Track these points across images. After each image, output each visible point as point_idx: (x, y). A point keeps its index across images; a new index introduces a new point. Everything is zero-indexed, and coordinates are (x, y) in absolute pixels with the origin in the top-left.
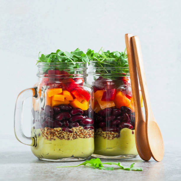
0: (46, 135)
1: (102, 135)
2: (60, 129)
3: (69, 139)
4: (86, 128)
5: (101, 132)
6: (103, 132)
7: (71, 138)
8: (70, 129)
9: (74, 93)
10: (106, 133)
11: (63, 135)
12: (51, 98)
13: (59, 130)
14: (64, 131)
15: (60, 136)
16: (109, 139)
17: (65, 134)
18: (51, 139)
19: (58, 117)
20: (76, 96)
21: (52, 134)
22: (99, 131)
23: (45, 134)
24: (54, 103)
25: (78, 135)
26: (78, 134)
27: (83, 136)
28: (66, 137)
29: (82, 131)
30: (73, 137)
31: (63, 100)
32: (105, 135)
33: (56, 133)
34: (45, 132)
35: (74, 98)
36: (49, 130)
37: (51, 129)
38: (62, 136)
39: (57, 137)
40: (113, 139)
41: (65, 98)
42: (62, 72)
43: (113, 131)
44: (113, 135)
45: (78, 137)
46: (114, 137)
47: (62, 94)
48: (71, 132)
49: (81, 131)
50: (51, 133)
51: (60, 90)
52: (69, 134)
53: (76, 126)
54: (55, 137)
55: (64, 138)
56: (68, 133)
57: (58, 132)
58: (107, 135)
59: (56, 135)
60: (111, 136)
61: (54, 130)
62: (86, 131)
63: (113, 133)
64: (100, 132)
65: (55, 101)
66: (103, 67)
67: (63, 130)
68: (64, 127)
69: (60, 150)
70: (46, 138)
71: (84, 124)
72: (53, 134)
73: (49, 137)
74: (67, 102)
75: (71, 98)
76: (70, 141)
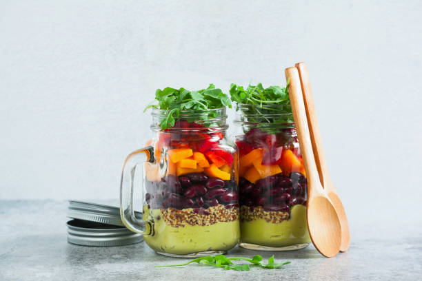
0: (170, 219)
1: (264, 217)
2: (191, 209)
3: (204, 224)
4: (228, 207)
5: (262, 212)
6: (265, 213)
7: (207, 222)
8: (206, 210)
9: (210, 156)
10: (270, 214)
11: (195, 218)
12: (176, 165)
13: (189, 212)
14: (197, 213)
15: (191, 220)
16: (274, 222)
17: (198, 218)
18: (177, 226)
19: (188, 193)
20: (213, 160)
21: (179, 219)
22: (258, 211)
23: (168, 217)
24: (181, 172)
25: (218, 218)
26: (218, 216)
27: (224, 219)
28: (199, 222)
29: (224, 211)
30: (211, 221)
31: (195, 167)
32: (268, 217)
33: (186, 216)
34: (169, 214)
35: (211, 163)
36: (174, 213)
37: (176, 212)
38: (194, 220)
39: (187, 222)
40: (280, 222)
41: (198, 164)
42: (193, 125)
43: (281, 210)
44: (281, 216)
45: (217, 220)
46: (282, 220)
47: (192, 157)
48: (207, 214)
49: (221, 211)
50: (178, 216)
51: (190, 152)
52: (204, 218)
53: (214, 204)
54: (184, 223)
55: (197, 223)
56: (203, 216)
57: (188, 214)
58: (271, 217)
59: (185, 219)
60: (278, 218)
61: (182, 212)
62: (230, 211)
63: (280, 213)
64: (259, 213)
65: (183, 168)
66: (261, 114)
67: (196, 211)
68: (197, 207)
69: (191, 241)
70: (169, 223)
71: (225, 201)
72: (181, 218)
73: (175, 223)
74: (200, 170)
75: (206, 164)
76: (205, 226)
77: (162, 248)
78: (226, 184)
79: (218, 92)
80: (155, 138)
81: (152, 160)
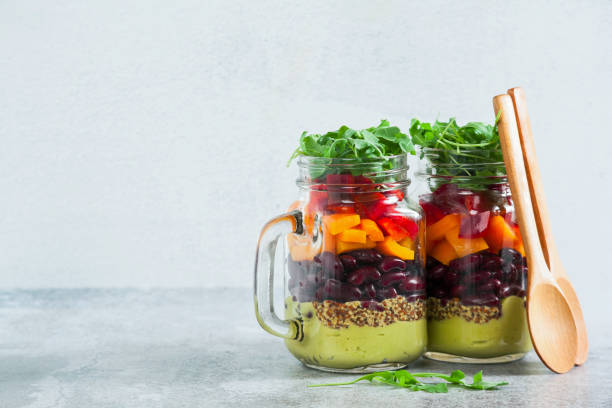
0: (328, 317)
1: (462, 314)
2: (358, 303)
3: (376, 325)
4: (411, 300)
5: (460, 307)
6: (464, 308)
7: (381, 322)
8: (379, 304)
9: (386, 225)
10: (472, 310)
11: (364, 316)
12: (335, 238)
13: (355, 307)
14: (367, 307)
15: (358, 319)
16: (477, 322)
17: (368, 315)
18: (338, 326)
19: (353, 278)
20: (390, 231)
21: (341, 317)
22: (453, 305)
23: (325, 314)
24: (343, 248)
25: (396, 316)
26: (396, 312)
27: (406, 317)
28: (370, 321)
29: (404, 306)
30: (386, 320)
31: (364, 241)
32: (469, 314)
33: (350, 313)
34: (326, 310)
35: (386, 234)
36: (334, 308)
37: (337, 306)
38: (362, 319)
39: (352, 320)
40: (487, 321)
41: (367, 236)
42: (360, 180)
43: (487, 305)
44: (488, 313)
45: (395, 319)
46: (489, 318)
47: (359, 227)
48: (381, 309)
49: (401, 305)
50: (338, 313)
51: (356, 219)
52: (377, 314)
53: (390, 295)
54: (348, 322)
55: (367, 323)
56: (376, 312)
57: (353, 310)
58: (473, 315)
59: (350, 316)
60: (484, 316)
61: (346, 307)
62: (413, 306)
63: (487, 308)
64: (456, 308)
65: (345, 243)
66: (457, 163)
67: (365, 306)
68: (365, 299)
69: (358, 348)
70: (326, 322)
71: (406, 291)
72: (343, 316)
73: (334, 322)
74: (371, 245)
75: (379, 235)
76: (378, 328)
77: (315, 359)
78: (407, 265)
79: (395, 131)
80: (303, 198)
81: (299, 230)
